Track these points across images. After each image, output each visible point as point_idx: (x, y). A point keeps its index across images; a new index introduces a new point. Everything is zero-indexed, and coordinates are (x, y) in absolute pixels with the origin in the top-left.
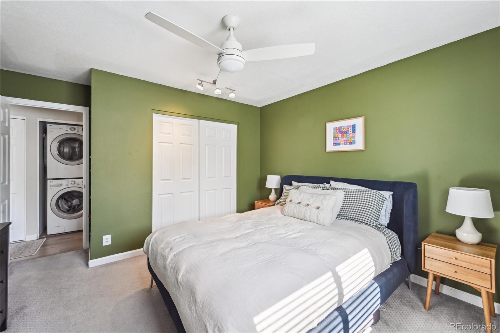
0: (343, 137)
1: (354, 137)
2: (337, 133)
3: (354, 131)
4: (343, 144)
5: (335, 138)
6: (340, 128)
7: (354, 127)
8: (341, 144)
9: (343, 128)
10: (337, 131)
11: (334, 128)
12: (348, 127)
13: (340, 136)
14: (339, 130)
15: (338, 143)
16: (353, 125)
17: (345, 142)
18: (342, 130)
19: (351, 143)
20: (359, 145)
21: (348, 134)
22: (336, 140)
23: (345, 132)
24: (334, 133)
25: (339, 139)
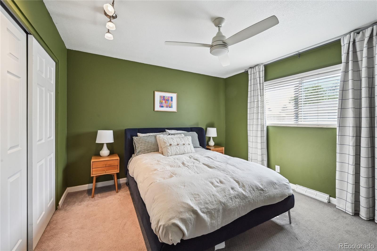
0: (165, 103)
1: (172, 104)
2: (162, 100)
3: (172, 100)
4: (165, 107)
5: (161, 103)
6: (164, 97)
7: (172, 98)
8: (164, 107)
9: (165, 97)
10: (162, 99)
11: (160, 96)
12: (169, 97)
13: (164, 101)
14: (163, 98)
15: (162, 106)
16: (171, 97)
17: (167, 106)
18: (165, 98)
19: (170, 107)
20: (174, 109)
21: (168, 102)
22: (161, 104)
23: (167, 100)
24: (160, 99)
25: (163, 103)
